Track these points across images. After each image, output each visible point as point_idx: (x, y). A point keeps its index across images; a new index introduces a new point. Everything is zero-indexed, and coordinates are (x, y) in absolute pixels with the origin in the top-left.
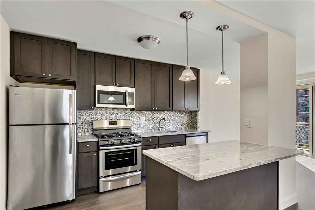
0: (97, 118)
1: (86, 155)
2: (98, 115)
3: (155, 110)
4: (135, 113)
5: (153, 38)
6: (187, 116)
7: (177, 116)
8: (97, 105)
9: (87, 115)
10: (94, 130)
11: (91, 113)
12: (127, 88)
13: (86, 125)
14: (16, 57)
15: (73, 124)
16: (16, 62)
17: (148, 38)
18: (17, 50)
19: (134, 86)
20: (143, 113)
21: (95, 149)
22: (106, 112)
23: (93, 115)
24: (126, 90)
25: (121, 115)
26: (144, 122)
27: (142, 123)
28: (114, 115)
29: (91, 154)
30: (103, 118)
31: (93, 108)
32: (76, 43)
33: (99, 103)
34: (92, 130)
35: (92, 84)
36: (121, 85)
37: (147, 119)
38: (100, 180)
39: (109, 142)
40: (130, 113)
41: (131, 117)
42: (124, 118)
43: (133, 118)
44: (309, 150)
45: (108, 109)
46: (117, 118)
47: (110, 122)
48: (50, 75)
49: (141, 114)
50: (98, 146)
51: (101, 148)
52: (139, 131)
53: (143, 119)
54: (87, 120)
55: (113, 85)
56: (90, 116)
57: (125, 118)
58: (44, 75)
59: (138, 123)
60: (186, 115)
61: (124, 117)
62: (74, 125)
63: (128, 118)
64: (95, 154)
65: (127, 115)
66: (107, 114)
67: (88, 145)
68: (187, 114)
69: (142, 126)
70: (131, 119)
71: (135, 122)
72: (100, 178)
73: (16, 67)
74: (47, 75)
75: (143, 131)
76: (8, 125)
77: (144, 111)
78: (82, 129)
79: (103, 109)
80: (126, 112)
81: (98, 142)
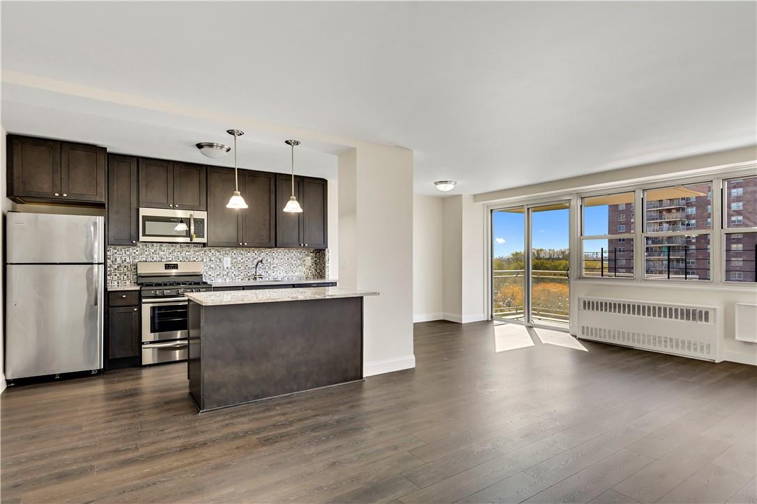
0: (144, 259)
1: (121, 310)
2: (146, 253)
3: (243, 246)
4: (213, 252)
5: (217, 146)
6: (309, 258)
7: (292, 258)
8: (142, 238)
9: (128, 253)
10: (139, 276)
11: (135, 251)
12: (192, 212)
13: (125, 269)
14: (15, 171)
15: (99, 264)
16: (15, 177)
17: (211, 145)
18: (16, 160)
19: (205, 209)
20: (227, 252)
21: (135, 302)
22: (160, 249)
23: (137, 253)
24: (191, 215)
25: (187, 253)
26: (229, 266)
27: (225, 266)
28: (175, 254)
29: (129, 309)
30: (155, 259)
31: (134, 242)
32: (106, 148)
33: (144, 235)
34: (135, 276)
35: (134, 205)
36: (182, 208)
37: (235, 261)
38: (143, 346)
39: (158, 292)
40: (203, 252)
41: (205, 258)
42: (192, 260)
43: (208, 259)
44: (568, 321)
45: (164, 245)
46: (181, 259)
47: (166, 265)
48: (65, 195)
49: (224, 252)
50: (140, 298)
51: (144, 300)
52: (220, 280)
53: (227, 261)
54: (128, 260)
55: (169, 208)
56: (133, 254)
57: (195, 259)
58: (57, 195)
59: (218, 268)
60: (308, 255)
61: (193, 258)
62: (101, 265)
63: (200, 259)
64: (135, 309)
65: (197, 253)
66: (162, 253)
67: (124, 296)
68: (312, 254)
69: (226, 273)
70: (205, 261)
71: (212, 266)
72: (143, 343)
73: (16, 184)
74: (61, 195)
75: (227, 280)
76: (5, 264)
77: (228, 249)
78: (118, 275)
79: (155, 245)
80: (196, 249)
81: (140, 291)
